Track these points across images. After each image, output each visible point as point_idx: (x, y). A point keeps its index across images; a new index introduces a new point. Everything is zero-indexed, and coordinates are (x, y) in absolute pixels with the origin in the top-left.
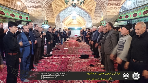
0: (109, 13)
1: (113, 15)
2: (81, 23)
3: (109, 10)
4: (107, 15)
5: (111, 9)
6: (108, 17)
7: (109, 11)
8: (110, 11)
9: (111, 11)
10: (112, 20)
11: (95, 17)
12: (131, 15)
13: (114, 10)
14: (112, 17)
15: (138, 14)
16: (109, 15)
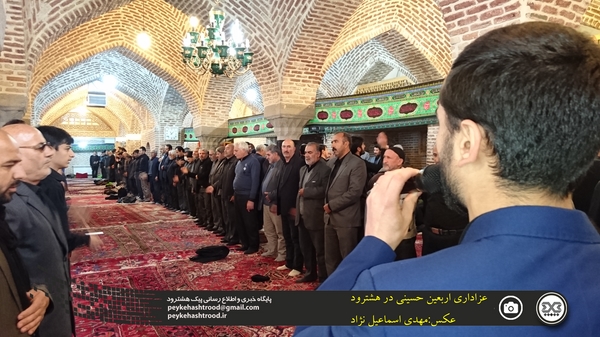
0: (288, 100)
1: (299, 107)
2: (110, 123)
3: (289, 90)
4: (281, 105)
5: (294, 85)
6: (285, 111)
7: (288, 93)
8: (290, 93)
9: (294, 94)
10: (298, 122)
11: (208, 105)
12: (360, 111)
13: (301, 91)
14: (297, 112)
15: (384, 112)
16: (289, 106)
